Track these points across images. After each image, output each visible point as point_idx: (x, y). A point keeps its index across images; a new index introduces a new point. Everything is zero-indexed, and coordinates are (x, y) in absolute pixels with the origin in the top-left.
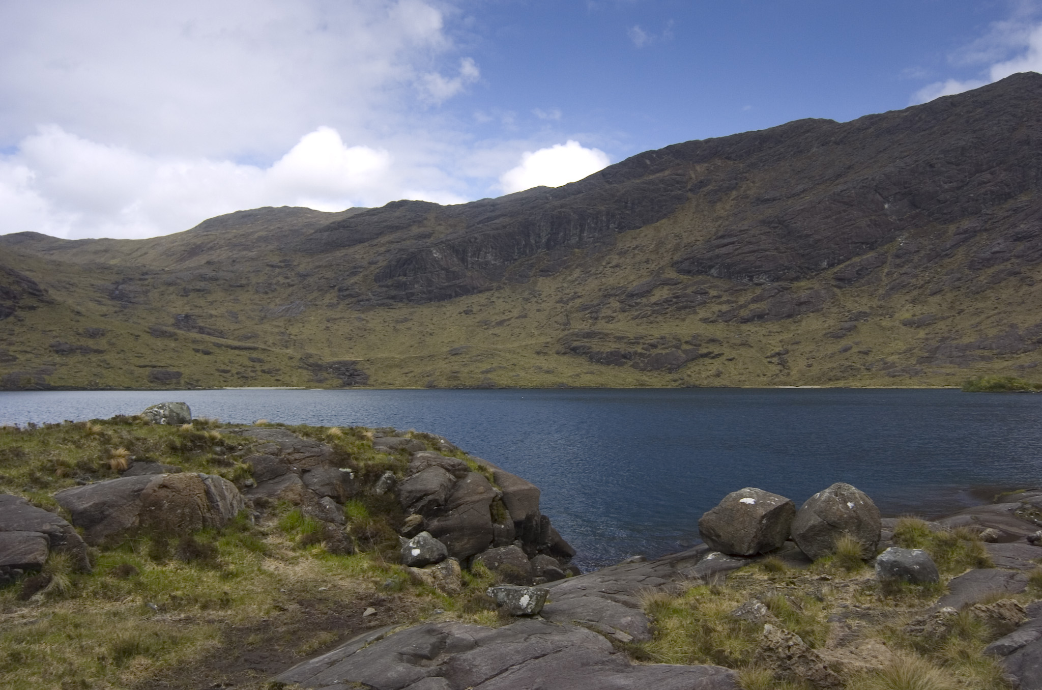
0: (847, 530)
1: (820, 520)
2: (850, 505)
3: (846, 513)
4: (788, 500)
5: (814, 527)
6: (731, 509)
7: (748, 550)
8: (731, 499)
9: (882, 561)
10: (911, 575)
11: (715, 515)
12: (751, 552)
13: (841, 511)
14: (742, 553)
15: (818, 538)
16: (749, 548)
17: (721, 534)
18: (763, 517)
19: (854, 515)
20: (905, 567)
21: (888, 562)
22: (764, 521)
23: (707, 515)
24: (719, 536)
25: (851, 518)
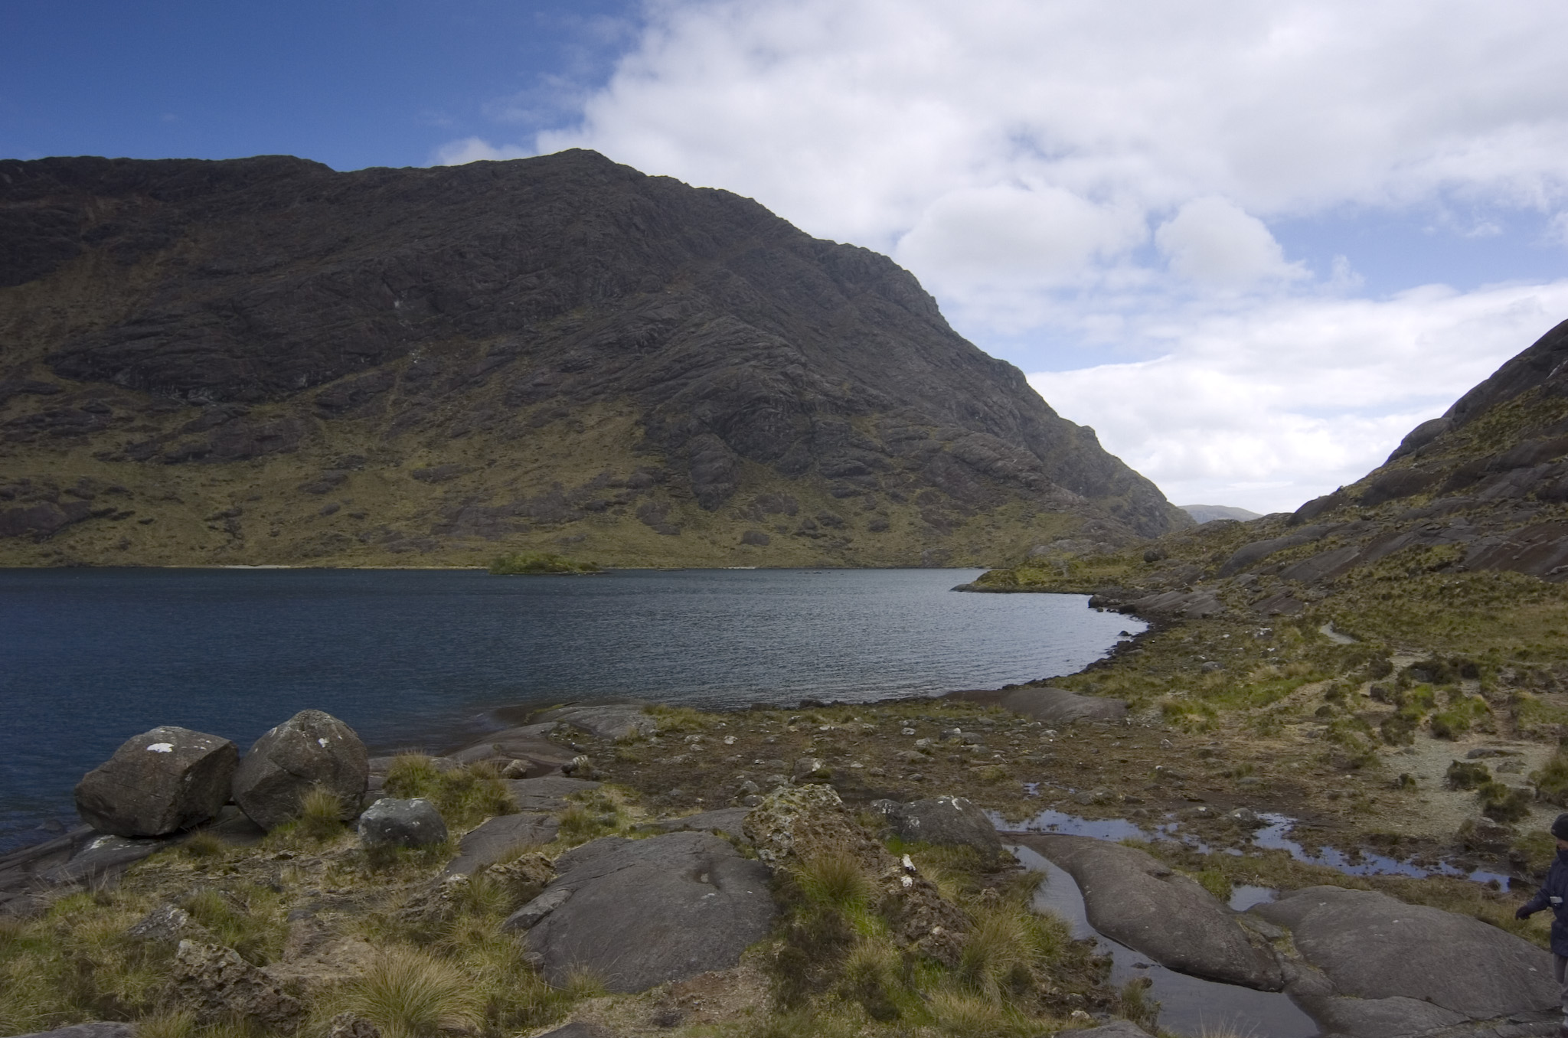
0: (319, 780)
1: (277, 768)
2: (323, 742)
3: (316, 755)
4: (227, 741)
5: (268, 779)
6: (133, 764)
7: (162, 826)
8: (132, 747)
9: (369, 820)
10: (409, 836)
11: (103, 775)
12: (166, 829)
13: (309, 753)
14: (152, 833)
15: (275, 796)
16: (163, 823)
17: (116, 805)
18: (186, 772)
19: (329, 756)
20: (401, 825)
21: (376, 821)
22: (189, 778)
23: (91, 776)
24: (111, 809)
25: (325, 761)
